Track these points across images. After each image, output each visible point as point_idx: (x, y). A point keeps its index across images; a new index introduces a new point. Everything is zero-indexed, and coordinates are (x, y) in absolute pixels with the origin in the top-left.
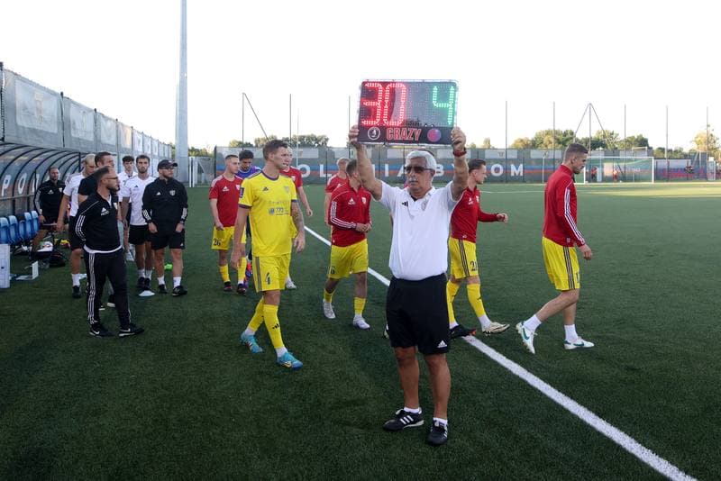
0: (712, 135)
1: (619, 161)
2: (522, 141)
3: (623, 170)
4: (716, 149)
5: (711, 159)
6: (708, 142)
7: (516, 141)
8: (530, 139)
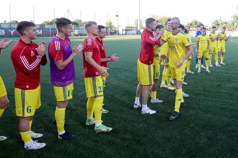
0: (111, 22)
1: (80, 29)
2: (46, 22)
3: (81, 32)
4: (112, 26)
5: (109, 29)
6: (110, 24)
7: (44, 22)
8: (50, 21)
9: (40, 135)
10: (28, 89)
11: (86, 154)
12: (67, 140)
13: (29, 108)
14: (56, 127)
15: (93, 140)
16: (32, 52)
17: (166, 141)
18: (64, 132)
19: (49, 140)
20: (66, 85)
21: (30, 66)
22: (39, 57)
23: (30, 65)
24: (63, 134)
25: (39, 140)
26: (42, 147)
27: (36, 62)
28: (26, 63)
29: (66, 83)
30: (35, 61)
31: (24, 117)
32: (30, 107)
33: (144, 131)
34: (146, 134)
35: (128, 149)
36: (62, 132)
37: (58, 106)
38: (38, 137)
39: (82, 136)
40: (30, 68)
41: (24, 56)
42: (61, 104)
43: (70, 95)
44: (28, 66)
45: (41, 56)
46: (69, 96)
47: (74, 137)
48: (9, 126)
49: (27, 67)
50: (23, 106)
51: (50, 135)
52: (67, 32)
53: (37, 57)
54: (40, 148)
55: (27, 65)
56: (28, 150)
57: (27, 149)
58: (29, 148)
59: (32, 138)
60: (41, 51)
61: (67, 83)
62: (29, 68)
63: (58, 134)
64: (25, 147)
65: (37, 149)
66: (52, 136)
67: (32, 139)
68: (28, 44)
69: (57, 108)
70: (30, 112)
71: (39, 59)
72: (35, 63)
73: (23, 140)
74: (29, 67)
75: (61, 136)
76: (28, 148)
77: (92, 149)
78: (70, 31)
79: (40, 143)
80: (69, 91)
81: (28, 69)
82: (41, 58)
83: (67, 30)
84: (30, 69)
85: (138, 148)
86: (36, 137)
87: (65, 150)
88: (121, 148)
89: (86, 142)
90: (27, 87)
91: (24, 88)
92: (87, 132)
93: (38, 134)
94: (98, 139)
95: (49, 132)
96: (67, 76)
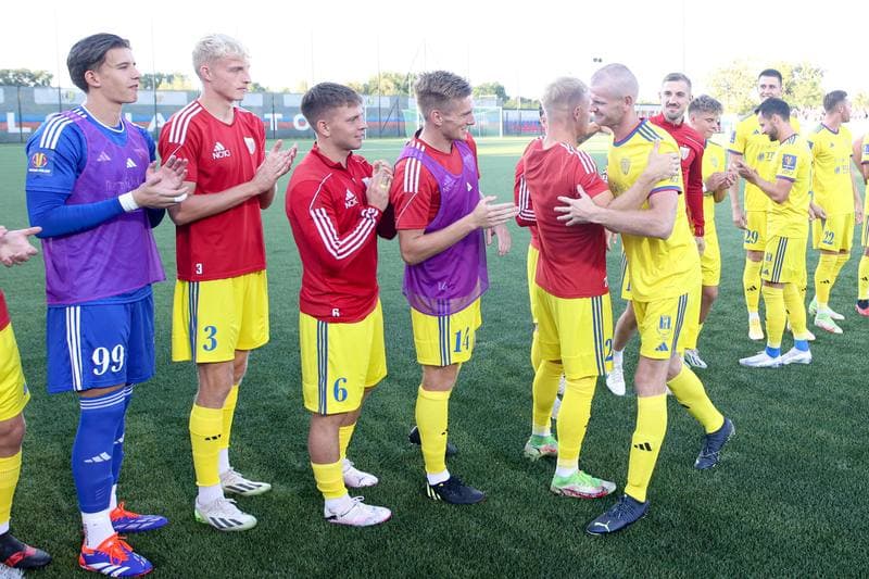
9: (369, 480)
10: (336, 320)
11: (523, 558)
12: (457, 505)
13: (341, 385)
14: (421, 455)
15: (545, 514)
16: (349, 195)
17: (818, 548)
18: (445, 476)
19: (399, 498)
20: (449, 313)
21: (341, 243)
22: (371, 215)
23: (341, 240)
24: (444, 483)
25: (369, 496)
26: (378, 520)
27: (360, 230)
28: (329, 235)
29: (448, 304)
30: (358, 228)
31: (325, 415)
32: (345, 381)
33: (730, 500)
34: (737, 514)
35: (673, 561)
36: (438, 474)
37: (426, 381)
38: (363, 483)
39: (506, 497)
40: (340, 251)
41: (323, 210)
42: (436, 376)
43: (462, 348)
44: (333, 243)
45: (376, 209)
46: (458, 350)
47: (478, 496)
48: (270, 438)
49: (332, 247)
50: (323, 377)
51: (401, 481)
52: (450, 127)
53: (363, 214)
54: (372, 523)
55: (331, 239)
56: (336, 524)
57: (332, 521)
58: (340, 520)
59: (346, 486)
60: (376, 192)
61: (451, 306)
62: (335, 250)
63: (426, 480)
64: (327, 514)
65: (362, 524)
66: (405, 485)
67: (347, 490)
68: (338, 167)
69: (420, 387)
70: (343, 400)
71: (370, 221)
72: (357, 235)
73: (321, 490)
74: (337, 247)
75: (436, 487)
76: (334, 517)
77: (544, 544)
78: (462, 121)
79: (371, 507)
80: (459, 334)
81: (335, 254)
82: (376, 218)
83: (448, 118)
84: (339, 255)
85: (708, 559)
86: (356, 484)
87: (453, 538)
88: (646, 552)
89: (522, 520)
90: (334, 314)
91: (326, 318)
92: (523, 485)
93: (365, 474)
94: (561, 512)
95: (396, 470)
96: (453, 282)
